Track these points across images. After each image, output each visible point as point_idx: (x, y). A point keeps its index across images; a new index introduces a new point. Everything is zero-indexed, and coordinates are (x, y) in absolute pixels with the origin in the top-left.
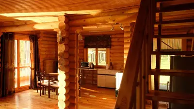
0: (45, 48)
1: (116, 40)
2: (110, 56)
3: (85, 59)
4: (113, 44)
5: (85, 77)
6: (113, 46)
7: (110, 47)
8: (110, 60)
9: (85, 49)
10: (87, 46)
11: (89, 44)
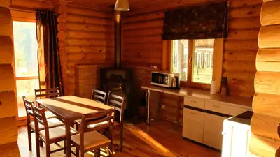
0: (81, 39)
1: (244, 13)
2: (224, 61)
3: (164, 66)
4: (235, 25)
5: (163, 107)
6: (235, 31)
7: (226, 36)
8: (224, 70)
9: (165, 42)
10: (169, 36)
11: (173, 30)
